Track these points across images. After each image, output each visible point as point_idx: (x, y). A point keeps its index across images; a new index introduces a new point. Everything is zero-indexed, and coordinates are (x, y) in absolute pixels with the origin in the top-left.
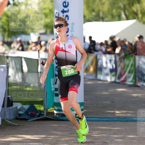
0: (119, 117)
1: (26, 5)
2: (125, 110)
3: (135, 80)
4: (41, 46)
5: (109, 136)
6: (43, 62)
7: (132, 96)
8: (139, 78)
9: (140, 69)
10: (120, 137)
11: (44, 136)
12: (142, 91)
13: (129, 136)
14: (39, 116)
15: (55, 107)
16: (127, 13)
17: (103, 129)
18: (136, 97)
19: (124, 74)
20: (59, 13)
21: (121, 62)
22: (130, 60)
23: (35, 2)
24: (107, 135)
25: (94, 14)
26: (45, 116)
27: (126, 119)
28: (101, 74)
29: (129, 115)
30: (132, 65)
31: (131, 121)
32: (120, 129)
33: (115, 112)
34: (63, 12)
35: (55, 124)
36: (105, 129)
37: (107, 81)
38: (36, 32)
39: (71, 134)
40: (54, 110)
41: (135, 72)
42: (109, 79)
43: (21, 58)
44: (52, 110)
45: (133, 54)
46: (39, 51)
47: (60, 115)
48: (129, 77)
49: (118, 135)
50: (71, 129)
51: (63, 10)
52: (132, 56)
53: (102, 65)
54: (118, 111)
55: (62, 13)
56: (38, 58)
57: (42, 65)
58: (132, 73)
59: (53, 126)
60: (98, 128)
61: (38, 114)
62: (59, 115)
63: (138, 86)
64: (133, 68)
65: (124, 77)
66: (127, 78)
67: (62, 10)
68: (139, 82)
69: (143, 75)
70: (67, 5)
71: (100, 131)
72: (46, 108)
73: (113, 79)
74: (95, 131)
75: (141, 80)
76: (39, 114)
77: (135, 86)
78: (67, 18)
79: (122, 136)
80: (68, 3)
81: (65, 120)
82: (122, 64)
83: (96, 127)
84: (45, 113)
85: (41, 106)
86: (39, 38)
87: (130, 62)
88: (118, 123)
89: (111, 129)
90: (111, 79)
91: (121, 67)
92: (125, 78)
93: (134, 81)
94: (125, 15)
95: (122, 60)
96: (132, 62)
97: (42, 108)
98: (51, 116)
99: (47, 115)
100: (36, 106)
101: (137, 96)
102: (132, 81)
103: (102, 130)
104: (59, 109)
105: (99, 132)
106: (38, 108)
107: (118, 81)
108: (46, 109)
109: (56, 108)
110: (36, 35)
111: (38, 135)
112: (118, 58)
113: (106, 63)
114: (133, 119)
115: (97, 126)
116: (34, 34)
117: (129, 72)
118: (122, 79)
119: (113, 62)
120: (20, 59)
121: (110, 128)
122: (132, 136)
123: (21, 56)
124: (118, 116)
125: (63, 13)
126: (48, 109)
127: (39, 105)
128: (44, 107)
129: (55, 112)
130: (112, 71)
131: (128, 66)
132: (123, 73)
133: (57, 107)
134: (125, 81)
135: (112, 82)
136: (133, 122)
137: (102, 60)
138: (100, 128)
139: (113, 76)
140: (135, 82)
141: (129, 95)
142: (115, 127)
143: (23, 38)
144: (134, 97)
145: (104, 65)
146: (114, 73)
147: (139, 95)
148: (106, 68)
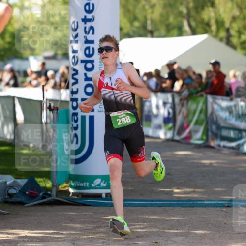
0: (179, 199)
1: (22, 8)
2: (189, 187)
3: (207, 136)
4: (47, 79)
5: (162, 231)
6: (50, 105)
7: (201, 163)
8: (212, 132)
9: (215, 118)
10: (181, 232)
11: (51, 232)
12: (217, 154)
13: (196, 232)
14: (43, 198)
15: (72, 182)
16: (193, 24)
17: (153, 219)
18: (208, 165)
19: (188, 126)
20: (77, 22)
21: (183, 105)
22: (198, 103)
23: (36, 4)
24: (158, 230)
25: (137, 24)
26: (54, 197)
27: (191, 203)
28: (149, 126)
29: (196, 196)
30: (201, 112)
31: (200, 207)
32: (181, 220)
33: (173, 191)
34: (85, 20)
35: (71, 212)
36: (155, 220)
37: (159, 138)
38: (38, 55)
39: (98, 228)
40: (69, 187)
41: (207, 123)
42: (162, 134)
43: (13, 98)
44: (65, 187)
45: (203, 93)
46: (43, 86)
47: (80, 196)
48: (196, 132)
49: (177, 229)
50: (98, 220)
51: (85, 16)
52: (202, 96)
53: (150, 111)
54: (178, 189)
55: (83, 23)
56: (42, 99)
57: (48, 110)
58: (201, 124)
59: (67, 214)
60: (145, 217)
61: (41, 194)
62: (78, 196)
63: (212, 147)
64: (203, 116)
65: (188, 131)
66: (193, 134)
67: (83, 17)
68: (213, 139)
69: (219, 128)
70: (91, 8)
71: (147, 223)
72: (55, 184)
73: (169, 135)
74: (138, 222)
75: (216, 136)
76: (44, 194)
77: (206, 146)
78: (91, 31)
79: (184, 231)
80: (93, 5)
81: (87, 203)
82: (184, 110)
83: (140, 216)
84: (54, 193)
85: (47, 180)
86: (44, 64)
87: (197, 106)
88: (177, 209)
89: (167, 220)
90: (166, 134)
91: (183, 114)
92: (190, 133)
93: (205, 138)
94: (190, 25)
95: (185, 102)
96: (201, 105)
97: (49, 185)
98: (64, 197)
99: (57, 197)
100: (38, 180)
101: (211, 164)
102: (201, 139)
103: (150, 220)
104: (78, 185)
105: (145, 224)
106: (42, 184)
107: (177, 138)
108: (56, 186)
109: (73, 184)
110: (38, 61)
111: (41, 230)
112: (177, 100)
113: (158, 107)
114: (202, 202)
115: (142, 215)
116: (35, 58)
117: (197, 123)
118: (185, 135)
119: (169, 106)
120: (11, 101)
121: (163, 218)
122: (200, 232)
123: (12, 95)
124: (178, 197)
125: (85, 23)
126: (59, 185)
127: (44, 179)
128: (51, 182)
129: (71, 191)
130: (167, 121)
131: (194, 113)
132: (186, 125)
133: (74, 182)
134: (189, 137)
135: (168, 140)
136: (204, 208)
137: (150, 102)
138: (147, 217)
139: (170, 129)
140: (207, 140)
141: (196, 161)
142: (173, 216)
143: (17, 64)
144: (204, 165)
145: (155, 111)
146: (170, 125)
147: (213, 162)
148: (156, 116)
